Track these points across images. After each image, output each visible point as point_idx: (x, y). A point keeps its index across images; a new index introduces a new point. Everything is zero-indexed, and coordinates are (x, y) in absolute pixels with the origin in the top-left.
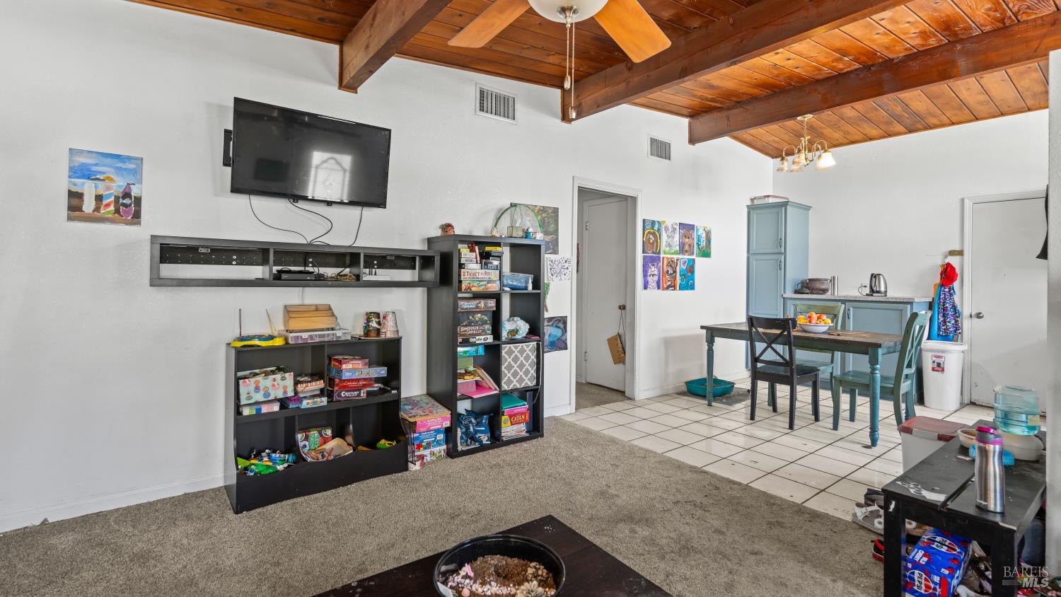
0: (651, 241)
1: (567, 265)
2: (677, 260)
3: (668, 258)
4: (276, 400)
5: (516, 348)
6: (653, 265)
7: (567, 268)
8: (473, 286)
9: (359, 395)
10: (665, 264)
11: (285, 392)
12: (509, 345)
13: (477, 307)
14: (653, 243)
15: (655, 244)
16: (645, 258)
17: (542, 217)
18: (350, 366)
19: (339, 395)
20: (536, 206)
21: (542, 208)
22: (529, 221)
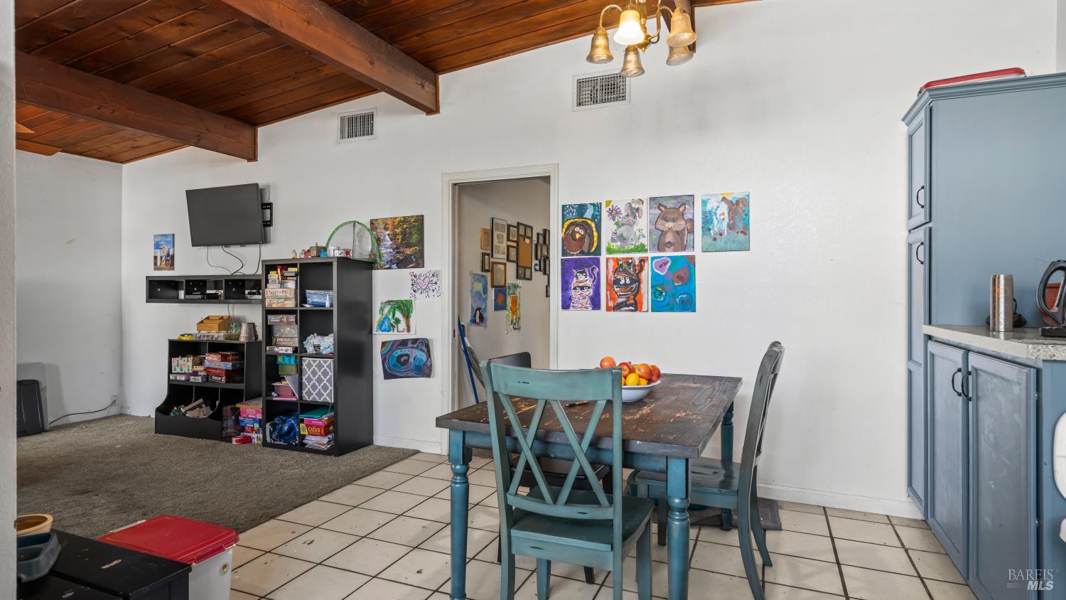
0: (578, 236)
1: (435, 279)
2: (640, 261)
3: (617, 260)
4: (185, 374)
5: (325, 362)
6: (582, 273)
7: (436, 283)
8: (274, 303)
9: (221, 380)
10: (611, 269)
11: (188, 370)
12: (319, 359)
13: (281, 321)
14: (582, 238)
15: (587, 241)
16: (563, 262)
17: (403, 228)
18: (210, 358)
19: (211, 378)
20: (396, 218)
21: (402, 219)
22: (389, 235)
